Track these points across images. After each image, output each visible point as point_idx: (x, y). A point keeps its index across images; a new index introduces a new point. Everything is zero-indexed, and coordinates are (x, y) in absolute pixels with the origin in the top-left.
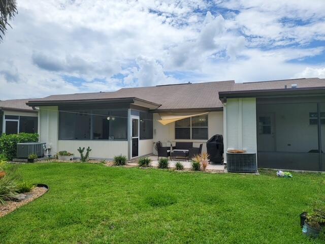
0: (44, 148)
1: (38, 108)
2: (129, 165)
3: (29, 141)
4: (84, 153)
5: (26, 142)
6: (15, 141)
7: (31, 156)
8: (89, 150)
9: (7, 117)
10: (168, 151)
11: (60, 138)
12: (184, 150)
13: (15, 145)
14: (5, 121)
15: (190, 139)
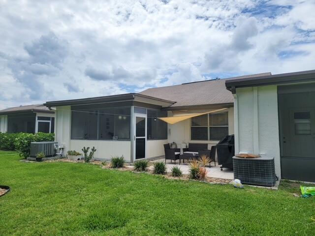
0: (55, 147)
1: (54, 109)
2: (126, 168)
3: (45, 140)
4: (88, 154)
5: (42, 141)
6: (30, 139)
7: (39, 155)
8: (94, 150)
9: (40, 118)
10: (176, 153)
11: (72, 138)
12: (193, 153)
13: (29, 144)
14: (37, 122)
15: (207, 139)
